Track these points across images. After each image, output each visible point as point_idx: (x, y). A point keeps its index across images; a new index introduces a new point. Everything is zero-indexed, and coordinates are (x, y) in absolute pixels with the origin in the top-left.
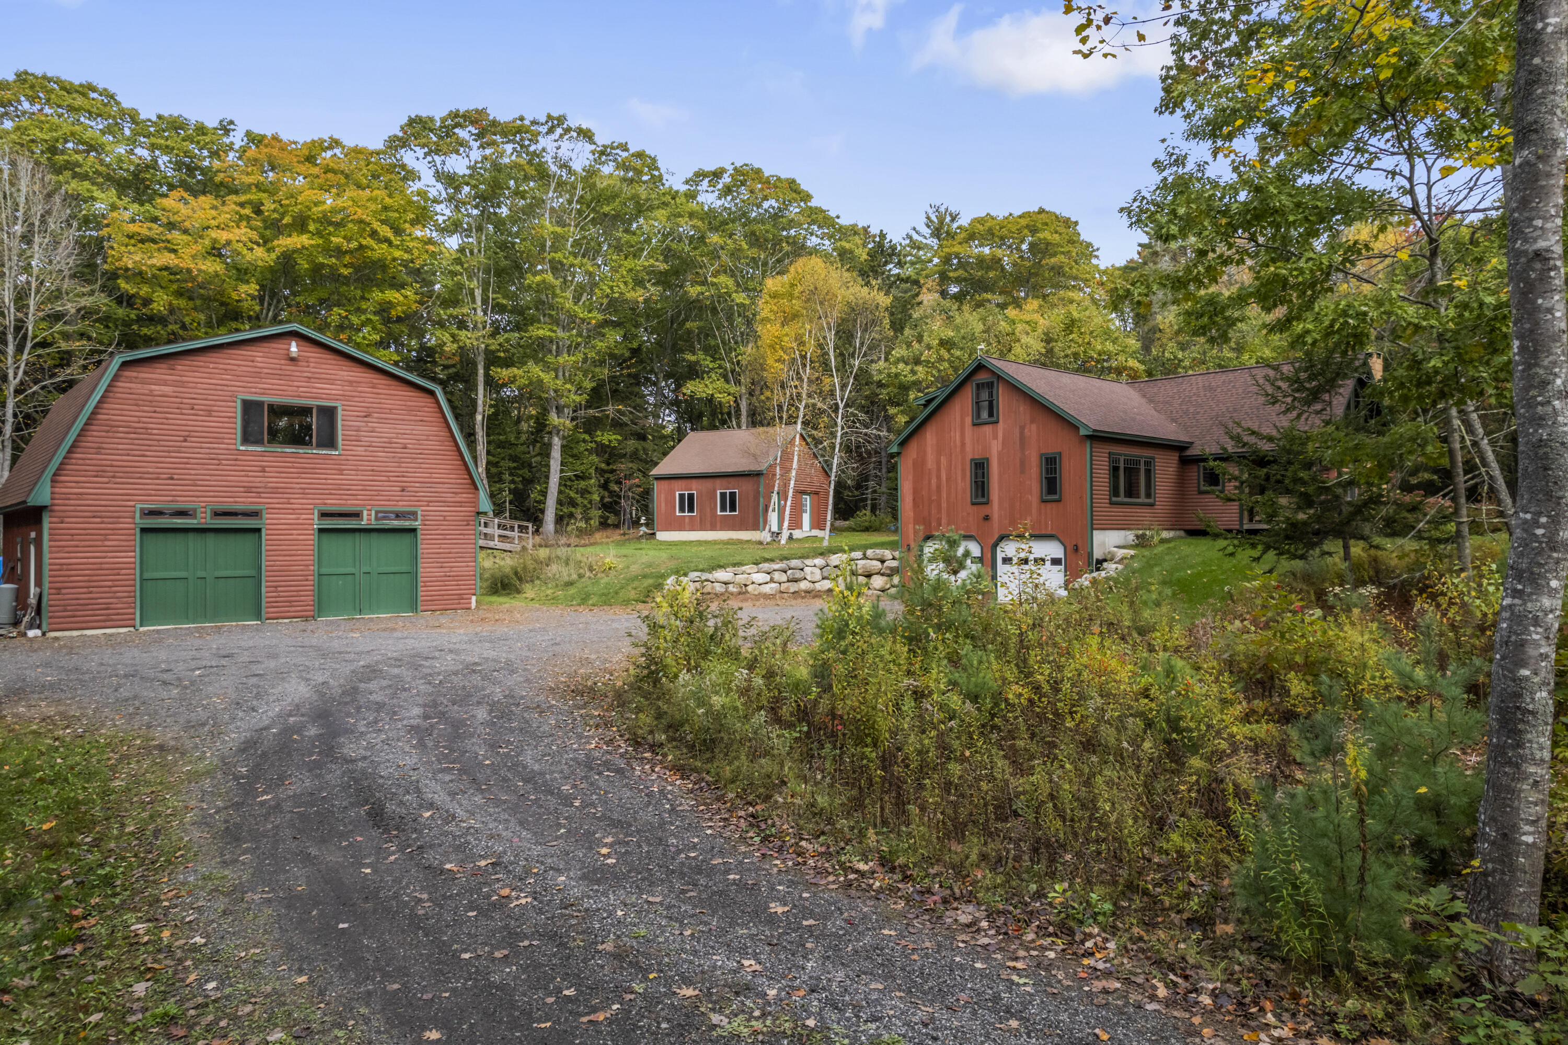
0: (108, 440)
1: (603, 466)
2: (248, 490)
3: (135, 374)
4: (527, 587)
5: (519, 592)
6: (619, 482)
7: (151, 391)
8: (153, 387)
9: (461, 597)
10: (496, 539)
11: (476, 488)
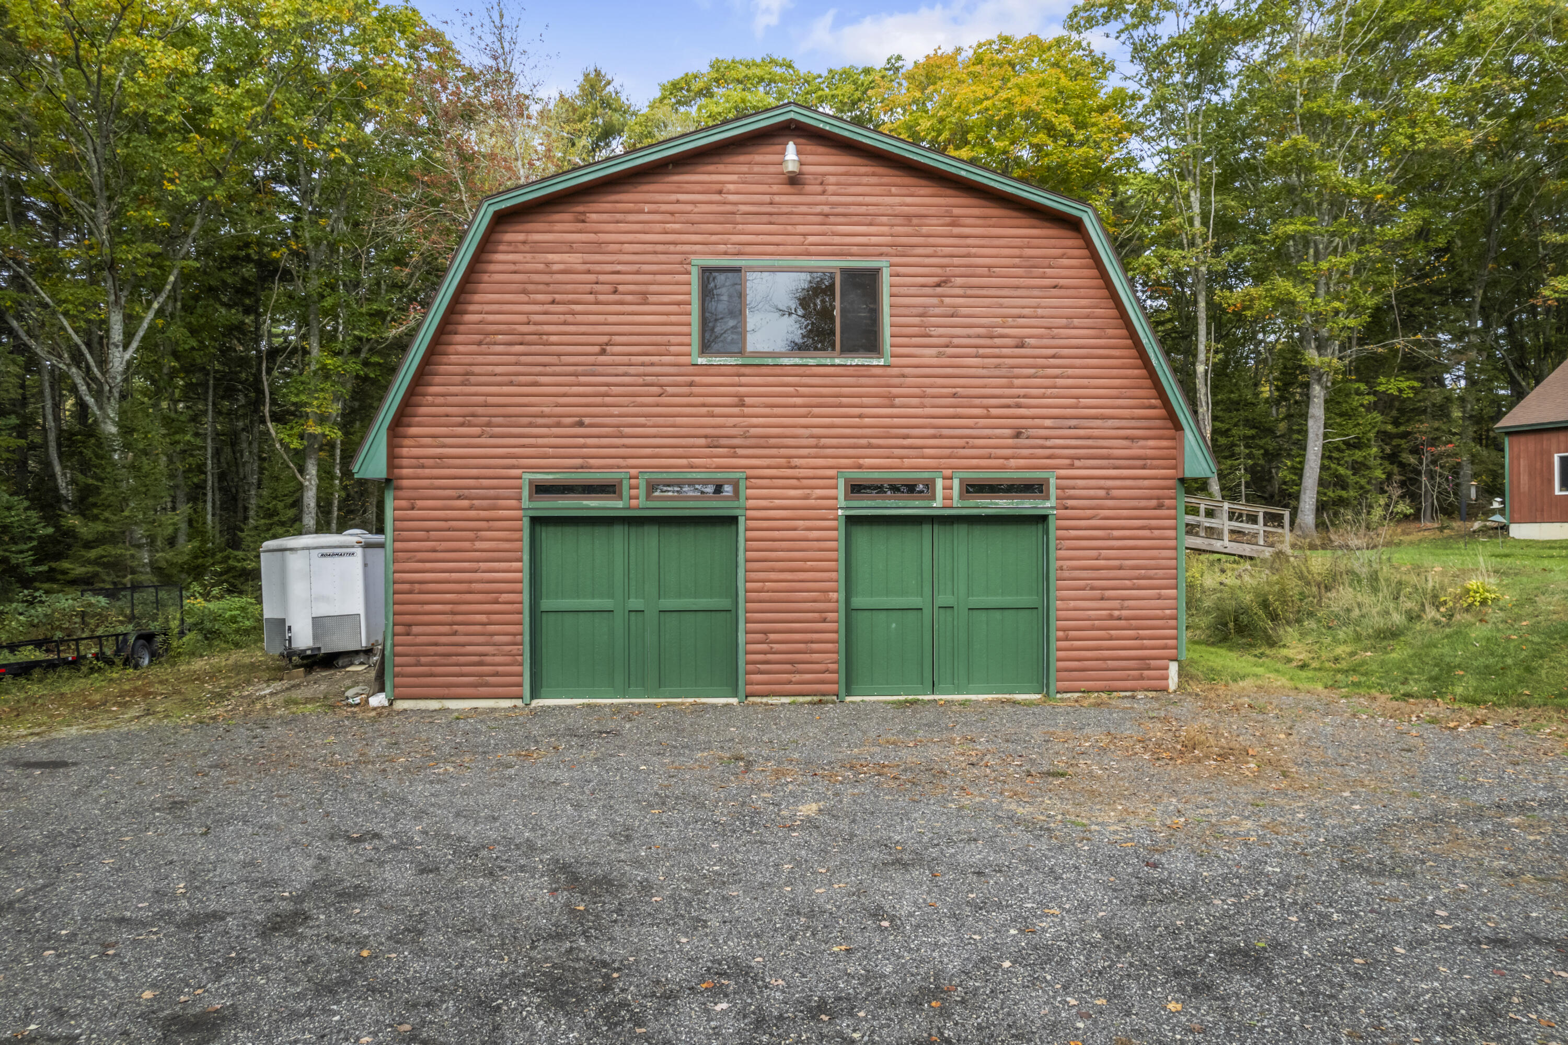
0: (480, 359)
1: (1389, 428)
2: (713, 442)
3: (521, 237)
4: (1290, 634)
5: (1272, 644)
6: (1416, 451)
7: (547, 264)
8: (550, 257)
9: (1144, 663)
10: (1226, 536)
11: (1178, 427)
